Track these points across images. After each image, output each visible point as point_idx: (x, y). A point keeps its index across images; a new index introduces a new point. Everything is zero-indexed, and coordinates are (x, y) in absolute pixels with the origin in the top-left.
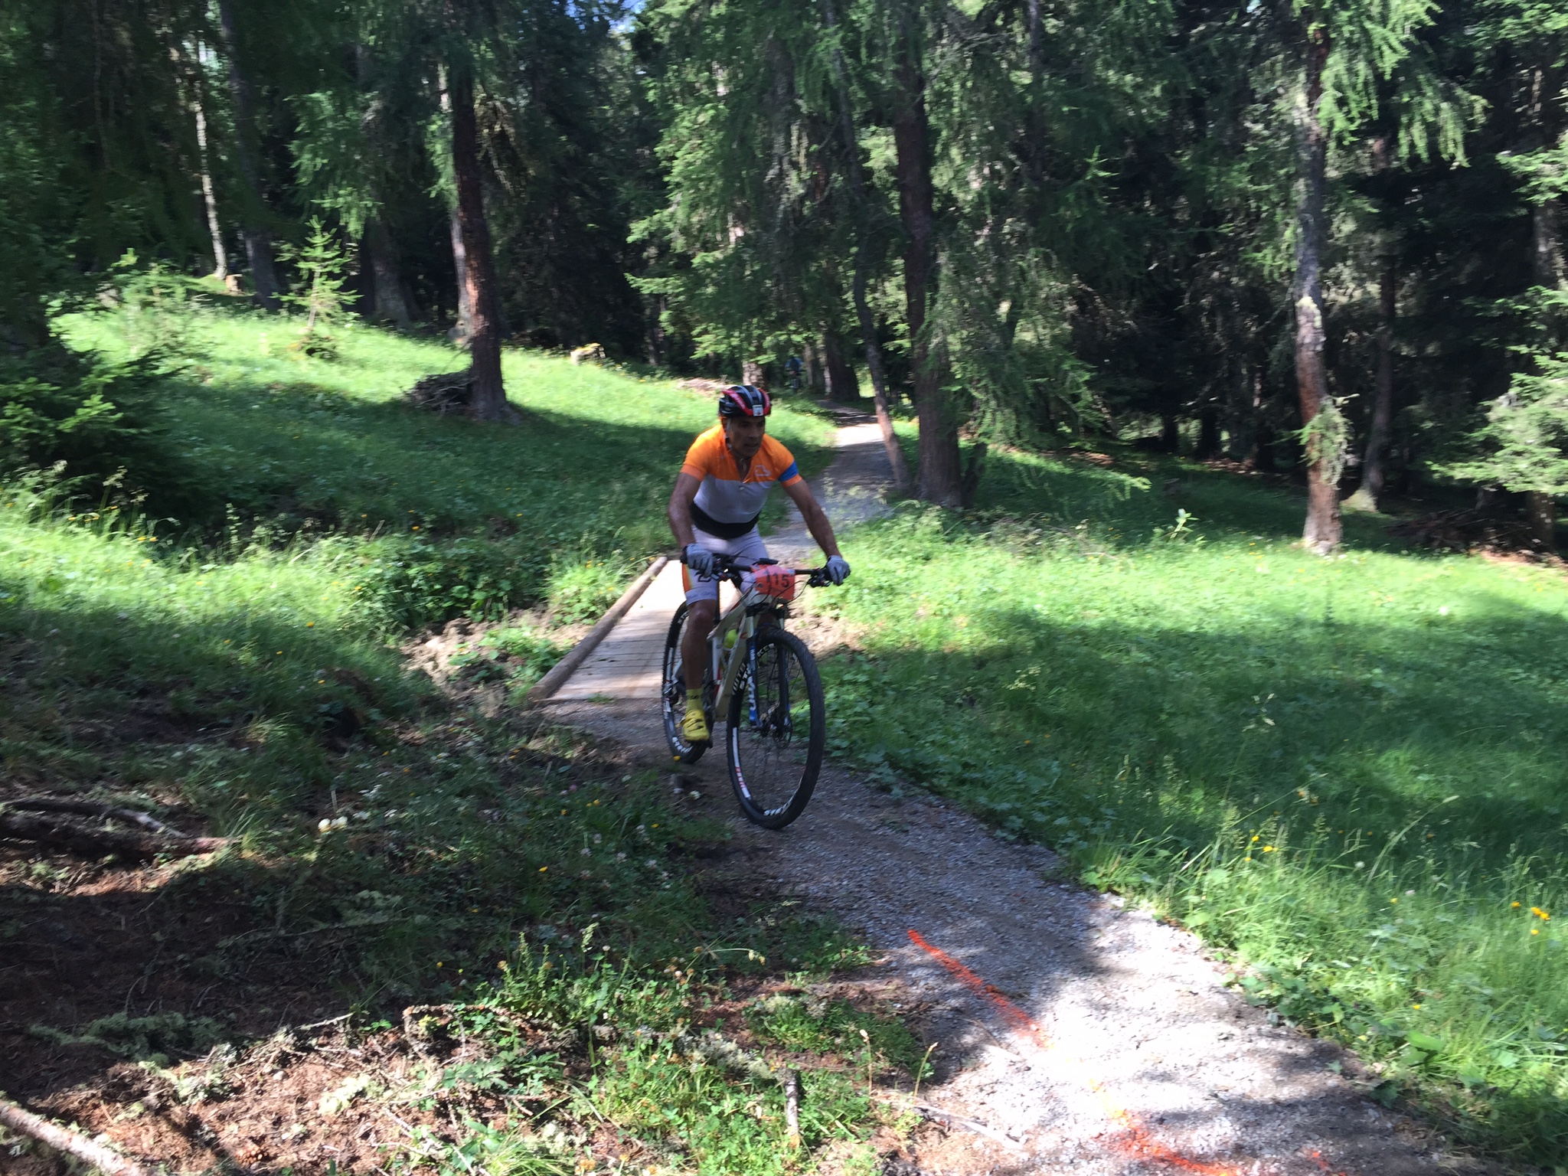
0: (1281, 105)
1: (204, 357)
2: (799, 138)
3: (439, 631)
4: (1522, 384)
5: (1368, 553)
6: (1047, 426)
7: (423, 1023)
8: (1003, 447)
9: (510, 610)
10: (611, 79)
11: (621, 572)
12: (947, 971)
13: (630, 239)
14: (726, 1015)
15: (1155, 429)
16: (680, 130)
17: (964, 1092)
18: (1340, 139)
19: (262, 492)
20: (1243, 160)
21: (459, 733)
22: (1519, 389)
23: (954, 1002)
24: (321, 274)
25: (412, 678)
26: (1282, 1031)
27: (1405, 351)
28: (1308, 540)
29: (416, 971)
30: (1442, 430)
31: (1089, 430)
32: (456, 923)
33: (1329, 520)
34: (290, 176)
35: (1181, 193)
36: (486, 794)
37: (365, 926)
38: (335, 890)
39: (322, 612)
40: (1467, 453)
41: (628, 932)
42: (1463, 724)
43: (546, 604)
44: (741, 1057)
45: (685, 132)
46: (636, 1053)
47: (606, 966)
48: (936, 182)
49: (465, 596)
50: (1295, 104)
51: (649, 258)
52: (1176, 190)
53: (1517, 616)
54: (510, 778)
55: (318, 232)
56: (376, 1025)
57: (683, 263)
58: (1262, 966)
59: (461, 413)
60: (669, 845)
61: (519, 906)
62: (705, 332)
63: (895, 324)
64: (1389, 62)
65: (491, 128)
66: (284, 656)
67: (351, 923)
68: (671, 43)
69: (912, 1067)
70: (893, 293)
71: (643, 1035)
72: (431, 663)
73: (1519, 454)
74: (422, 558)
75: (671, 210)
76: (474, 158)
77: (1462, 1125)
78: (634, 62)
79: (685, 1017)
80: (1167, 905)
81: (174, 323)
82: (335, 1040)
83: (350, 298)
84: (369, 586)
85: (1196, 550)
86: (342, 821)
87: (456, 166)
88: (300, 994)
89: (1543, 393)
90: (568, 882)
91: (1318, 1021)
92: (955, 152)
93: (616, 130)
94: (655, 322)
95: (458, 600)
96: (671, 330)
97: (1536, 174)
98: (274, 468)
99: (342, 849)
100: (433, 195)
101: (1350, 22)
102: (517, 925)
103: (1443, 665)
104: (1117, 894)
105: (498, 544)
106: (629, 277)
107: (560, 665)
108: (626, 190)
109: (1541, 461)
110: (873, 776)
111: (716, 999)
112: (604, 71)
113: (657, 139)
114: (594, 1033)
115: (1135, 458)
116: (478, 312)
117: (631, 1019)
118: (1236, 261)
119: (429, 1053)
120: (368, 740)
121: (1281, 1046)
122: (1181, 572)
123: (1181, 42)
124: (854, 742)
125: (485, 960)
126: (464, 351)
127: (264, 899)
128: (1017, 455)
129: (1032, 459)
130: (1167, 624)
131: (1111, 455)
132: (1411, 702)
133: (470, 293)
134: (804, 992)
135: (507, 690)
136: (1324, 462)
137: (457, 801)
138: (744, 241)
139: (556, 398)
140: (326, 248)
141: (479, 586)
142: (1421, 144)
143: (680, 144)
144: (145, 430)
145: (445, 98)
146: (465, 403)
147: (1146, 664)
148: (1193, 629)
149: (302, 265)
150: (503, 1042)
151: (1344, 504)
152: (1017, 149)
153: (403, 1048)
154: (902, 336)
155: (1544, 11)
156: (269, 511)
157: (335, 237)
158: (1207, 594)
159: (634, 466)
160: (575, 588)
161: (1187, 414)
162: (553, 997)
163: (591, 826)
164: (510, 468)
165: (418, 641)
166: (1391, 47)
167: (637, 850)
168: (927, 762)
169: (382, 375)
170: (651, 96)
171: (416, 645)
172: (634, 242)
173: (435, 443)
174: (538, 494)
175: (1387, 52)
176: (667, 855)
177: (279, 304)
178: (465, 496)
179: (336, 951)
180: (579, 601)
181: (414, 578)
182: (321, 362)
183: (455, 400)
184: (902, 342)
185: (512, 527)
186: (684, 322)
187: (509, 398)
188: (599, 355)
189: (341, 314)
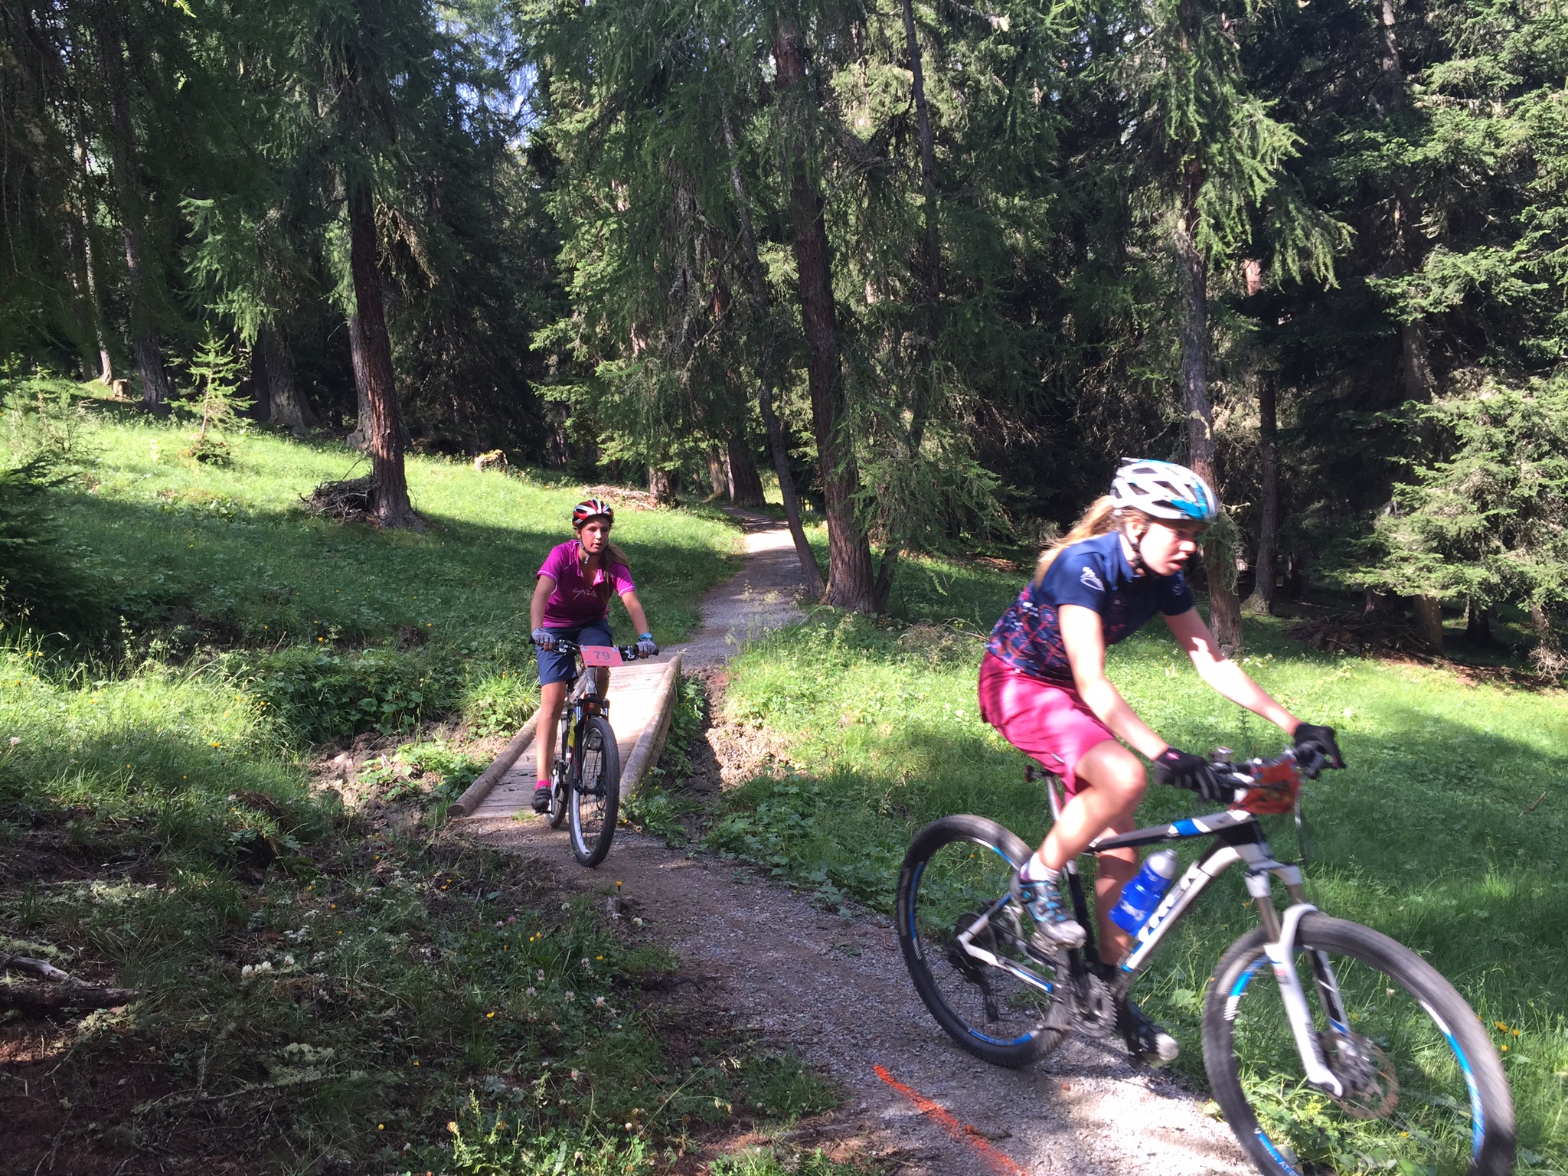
0: (1157, 229)
1: (93, 464)
2: (703, 252)
3: (346, 746)
4: (1403, 493)
5: (1269, 656)
6: (951, 533)
8: (913, 554)
9: (422, 723)
10: (508, 191)
12: (920, 1111)
13: (532, 347)
14: (692, 1171)
16: (582, 242)
18: (1217, 261)
19: (156, 603)
20: (1126, 280)
22: (1399, 499)
24: (214, 380)
25: (324, 798)
29: (355, 1136)
30: (1329, 537)
31: (996, 535)
32: (392, 1077)
33: (1229, 624)
34: (183, 281)
35: (1067, 310)
36: (416, 928)
37: (296, 1084)
38: (260, 1044)
39: (224, 729)
40: (1354, 560)
43: (460, 717)
45: (586, 245)
48: (836, 296)
49: (374, 708)
50: (1173, 227)
51: (550, 366)
52: (1063, 307)
54: (438, 907)
55: (211, 338)
57: (585, 372)
59: (364, 520)
60: (614, 977)
61: (460, 1055)
62: (612, 439)
63: (800, 431)
64: (1260, 189)
65: (391, 238)
66: (191, 780)
67: (281, 1082)
70: (799, 404)
72: (340, 782)
73: (1404, 559)
74: (328, 670)
75: (573, 318)
76: (372, 266)
78: (531, 176)
81: (59, 428)
83: (244, 404)
84: (273, 700)
86: (266, 967)
87: (355, 273)
89: (1424, 501)
90: (513, 1026)
92: (853, 266)
93: (513, 241)
94: (558, 428)
95: (365, 713)
96: (574, 437)
97: (1402, 296)
98: (168, 578)
99: (267, 996)
100: (330, 301)
101: (1221, 153)
102: (464, 1077)
105: (408, 655)
106: (531, 384)
107: (478, 782)
108: (524, 299)
109: (1427, 566)
110: (817, 895)
111: (683, 1154)
112: (501, 185)
113: (557, 250)
118: (1125, 375)
124: (794, 859)
125: (429, 1119)
126: (364, 458)
127: (183, 1057)
128: (927, 563)
129: (943, 567)
131: (1013, 562)
134: (774, 1142)
135: (423, 808)
137: (388, 938)
138: (648, 351)
139: (459, 504)
140: (219, 354)
141: (388, 699)
142: (1294, 268)
143: (581, 256)
144: (30, 540)
145: (343, 206)
146: (366, 509)
149: (193, 370)
151: (1241, 606)
152: (912, 267)
154: (806, 444)
155: (1400, 145)
156: (165, 623)
157: (228, 343)
160: (490, 700)
162: (507, 1159)
163: (536, 962)
164: (415, 575)
165: (324, 757)
166: (1259, 176)
167: (580, 984)
168: (872, 879)
169: (279, 481)
170: (550, 209)
171: (322, 761)
172: (535, 350)
173: (337, 551)
174: (446, 602)
175: (1257, 181)
176: (613, 989)
177: (168, 409)
178: (370, 605)
179: (265, 1114)
180: (495, 712)
181: (320, 691)
182: (214, 469)
183: (356, 507)
184: (808, 450)
185: (420, 637)
186: (589, 430)
187: (412, 504)
188: (502, 461)
189: (235, 420)
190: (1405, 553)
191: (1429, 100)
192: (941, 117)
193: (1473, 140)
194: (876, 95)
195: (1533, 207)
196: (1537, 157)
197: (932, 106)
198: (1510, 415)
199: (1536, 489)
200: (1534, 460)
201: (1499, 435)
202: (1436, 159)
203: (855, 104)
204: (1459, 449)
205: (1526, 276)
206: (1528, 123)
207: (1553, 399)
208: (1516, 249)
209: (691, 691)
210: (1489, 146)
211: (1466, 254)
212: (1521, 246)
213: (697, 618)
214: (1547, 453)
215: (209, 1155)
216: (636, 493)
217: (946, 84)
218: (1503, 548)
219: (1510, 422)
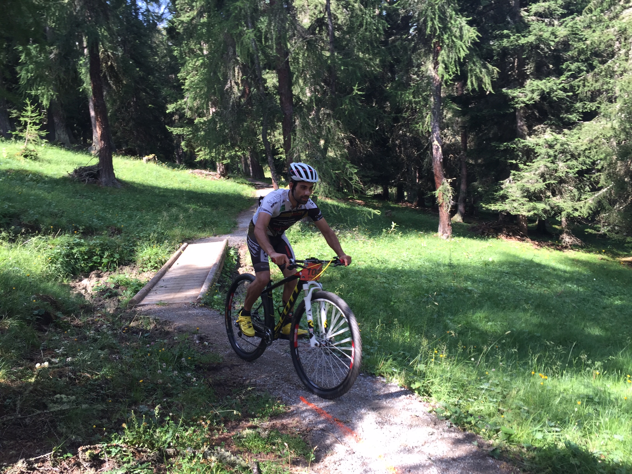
0: (423, 68)
2: (238, 73)
3: (87, 276)
4: (514, 175)
5: (462, 238)
6: (340, 190)
7: (87, 453)
8: (324, 198)
9: (119, 266)
10: (158, 45)
11: (168, 250)
12: (317, 413)
13: (167, 112)
14: (225, 439)
15: (380, 191)
16: (188, 68)
17: (328, 465)
18: (446, 82)
19: (4, 217)
20: (410, 89)
21: (99, 321)
22: (513, 176)
23: (321, 426)
24: (30, 123)
25: (76, 297)
26: (452, 429)
27: (471, 161)
28: (440, 233)
29: (83, 430)
30: (486, 192)
31: (356, 191)
32: (100, 407)
33: (447, 226)
34: (16, 81)
35: (387, 101)
36: (112, 348)
37: (59, 411)
38: (44, 395)
39: (33, 269)
40: (495, 201)
41: (180, 406)
42: (502, 303)
43: (135, 264)
44: (233, 458)
45: (190, 69)
46: (186, 460)
47: (171, 422)
48: (294, 92)
49: (99, 261)
50: (429, 68)
51: (175, 120)
52: (386, 99)
53: (517, 261)
54: (122, 339)
55: (29, 105)
56: (65, 456)
57: (190, 122)
58: (442, 403)
59: (95, 183)
60: (196, 366)
61: (129, 397)
62: (200, 150)
63: (279, 148)
64: (462, 54)
65: (106, 63)
66: (17, 290)
67: (52, 410)
68: (184, 32)
69: (306, 456)
70: (278, 136)
71: (188, 451)
72: (84, 290)
73: (514, 200)
74: (79, 245)
75: (185, 100)
76: (99, 76)
77: (525, 464)
78: (168, 39)
79: (207, 442)
80: (403, 380)
82: (46, 464)
83: (43, 133)
84: (55, 257)
85: (399, 237)
86: (46, 364)
87: (91, 78)
88: (29, 444)
89: (522, 178)
90: (152, 385)
91: (466, 424)
92: (300, 81)
93: (160, 67)
94: (179, 146)
95: (95, 263)
96: (185, 149)
97: (517, 97)
98: (9, 206)
99: (47, 376)
100: (81, 90)
101: (448, 38)
102: (130, 406)
103: (492, 280)
104: (383, 376)
105: (113, 239)
106: (167, 127)
107: (142, 290)
108: (165, 91)
109: (522, 203)
111: (220, 433)
112: (155, 43)
113: (179, 71)
114: (166, 452)
115: (373, 202)
116: (101, 140)
117: (183, 445)
118: (408, 127)
119: (91, 467)
120: (57, 326)
121: (453, 435)
122: (394, 246)
123: (385, 43)
125: (115, 423)
126: (95, 156)
127: (10, 401)
128: (329, 201)
129: (335, 203)
130: (390, 267)
131: (364, 201)
132: (483, 295)
133: (97, 133)
134: (258, 427)
135: (119, 301)
136: (444, 204)
137: (100, 352)
138: (216, 113)
139: (137, 177)
140: (32, 112)
141: (105, 257)
142: (476, 86)
143: (188, 74)
145: (86, 51)
146: (96, 178)
147: (384, 282)
148: (400, 268)
149: (21, 119)
150: (125, 459)
151: (452, 219)
152: (325, 81)
153: (78, 465)
154: (281, 153)
155: (518, 37)
156: (8, 226)
157: (36, 108)
158: (405, 255)
159: (171, 205)
160: (148, 257)
161: (392, 185)
162: (147, 437)
163: (162, 360)
164: (117, 206)
165: (78, 281)
166: (463, 49)
167: (181, 369)
169: (58, 166)
170: (175, 53)
171: (77, 282)
172: (169, 113)
173: (83, 195)
174: (130, 217)
175: (462, 51)
176: (195, 370)
177: (11, 135)
178: (97, 218)
179: (45, 423)
180: (150, 262)
181: (75, 254)
182: (30, 161)
183: (92, 177)
184: (282, 156)
185: (119, 231)
186: (192, 146)
187: (116, 176)
188: (155, 159)
189: (39, 140)
190: (514, 198)
191: (530, 18)
192: (338, 20)
193: (546, 35)
194: (312, 10)
195: (568, 63)
196: (570, 43)
197: (335, 15)
198: (556, 144)
199: (565, 173)
200: (564, 162)
201: (551, 152)
202: (532, 42)
203: (303, 13)
204: (536, 157)
205: (564, 90)
206: (567, 29)
207: (573, 138)
208: (561, 79)
209: (232, 252)
210: (552, 38)
211: (541, 80)
212: (563, 78)
213: (236, 223)
214: (569, 159)
215: (21, 440)
216: (211, 173)
217: (340, 6)
218: (551, 196)
219: (556, 147)
